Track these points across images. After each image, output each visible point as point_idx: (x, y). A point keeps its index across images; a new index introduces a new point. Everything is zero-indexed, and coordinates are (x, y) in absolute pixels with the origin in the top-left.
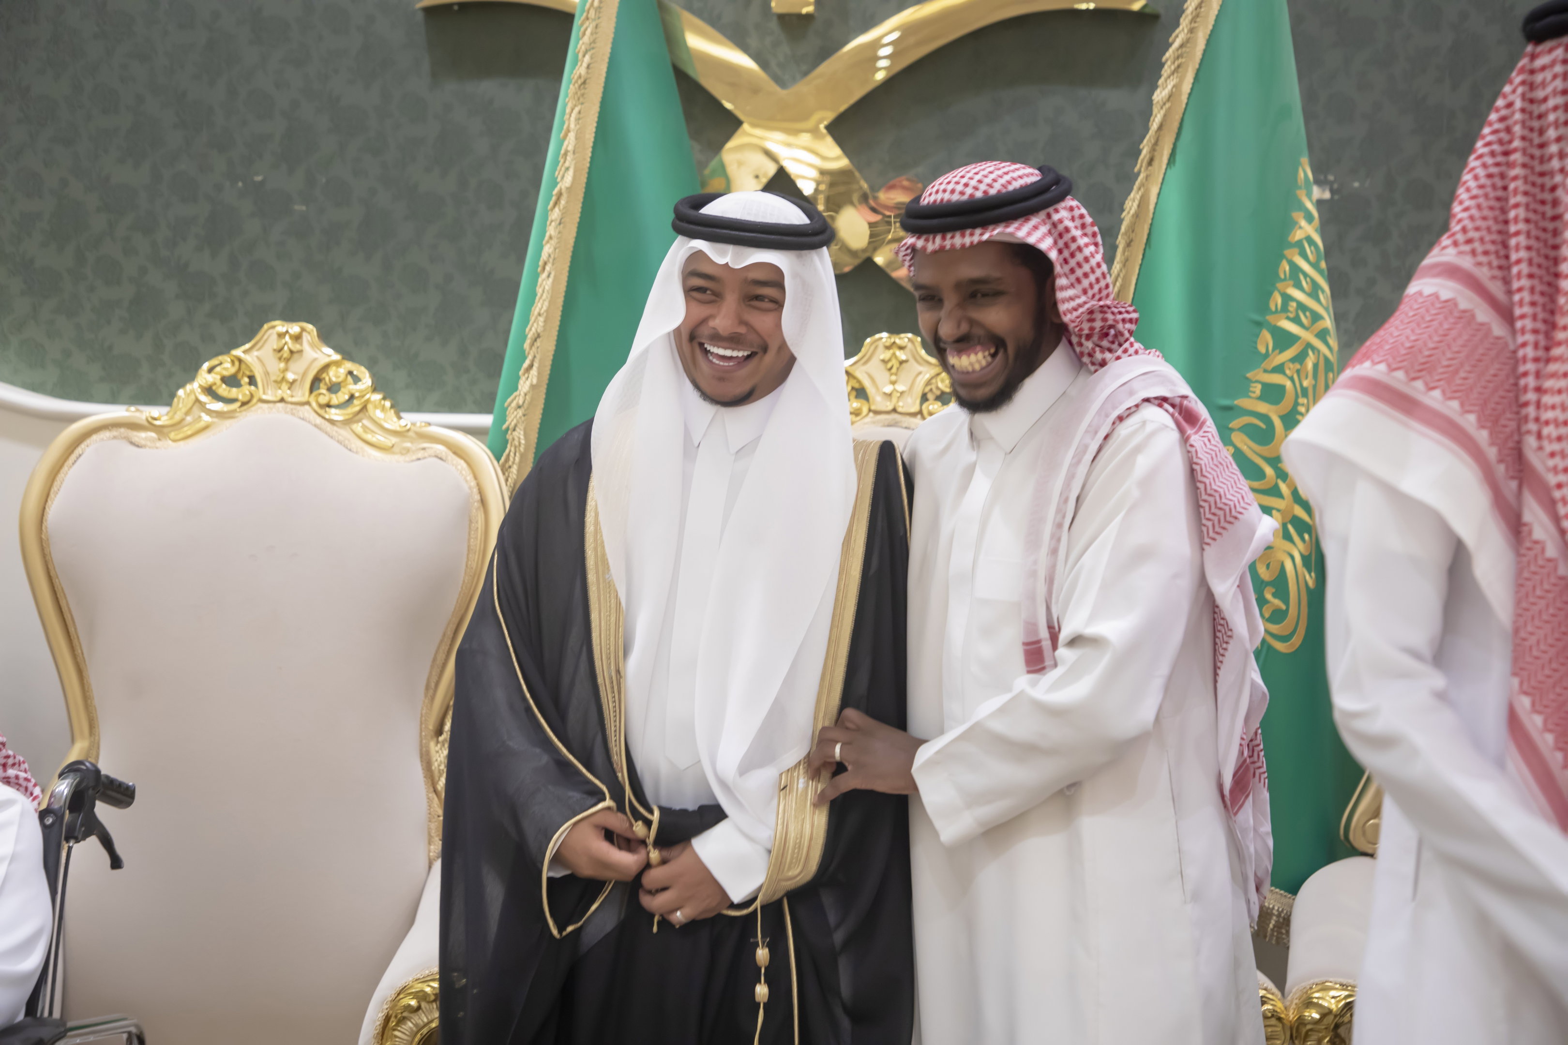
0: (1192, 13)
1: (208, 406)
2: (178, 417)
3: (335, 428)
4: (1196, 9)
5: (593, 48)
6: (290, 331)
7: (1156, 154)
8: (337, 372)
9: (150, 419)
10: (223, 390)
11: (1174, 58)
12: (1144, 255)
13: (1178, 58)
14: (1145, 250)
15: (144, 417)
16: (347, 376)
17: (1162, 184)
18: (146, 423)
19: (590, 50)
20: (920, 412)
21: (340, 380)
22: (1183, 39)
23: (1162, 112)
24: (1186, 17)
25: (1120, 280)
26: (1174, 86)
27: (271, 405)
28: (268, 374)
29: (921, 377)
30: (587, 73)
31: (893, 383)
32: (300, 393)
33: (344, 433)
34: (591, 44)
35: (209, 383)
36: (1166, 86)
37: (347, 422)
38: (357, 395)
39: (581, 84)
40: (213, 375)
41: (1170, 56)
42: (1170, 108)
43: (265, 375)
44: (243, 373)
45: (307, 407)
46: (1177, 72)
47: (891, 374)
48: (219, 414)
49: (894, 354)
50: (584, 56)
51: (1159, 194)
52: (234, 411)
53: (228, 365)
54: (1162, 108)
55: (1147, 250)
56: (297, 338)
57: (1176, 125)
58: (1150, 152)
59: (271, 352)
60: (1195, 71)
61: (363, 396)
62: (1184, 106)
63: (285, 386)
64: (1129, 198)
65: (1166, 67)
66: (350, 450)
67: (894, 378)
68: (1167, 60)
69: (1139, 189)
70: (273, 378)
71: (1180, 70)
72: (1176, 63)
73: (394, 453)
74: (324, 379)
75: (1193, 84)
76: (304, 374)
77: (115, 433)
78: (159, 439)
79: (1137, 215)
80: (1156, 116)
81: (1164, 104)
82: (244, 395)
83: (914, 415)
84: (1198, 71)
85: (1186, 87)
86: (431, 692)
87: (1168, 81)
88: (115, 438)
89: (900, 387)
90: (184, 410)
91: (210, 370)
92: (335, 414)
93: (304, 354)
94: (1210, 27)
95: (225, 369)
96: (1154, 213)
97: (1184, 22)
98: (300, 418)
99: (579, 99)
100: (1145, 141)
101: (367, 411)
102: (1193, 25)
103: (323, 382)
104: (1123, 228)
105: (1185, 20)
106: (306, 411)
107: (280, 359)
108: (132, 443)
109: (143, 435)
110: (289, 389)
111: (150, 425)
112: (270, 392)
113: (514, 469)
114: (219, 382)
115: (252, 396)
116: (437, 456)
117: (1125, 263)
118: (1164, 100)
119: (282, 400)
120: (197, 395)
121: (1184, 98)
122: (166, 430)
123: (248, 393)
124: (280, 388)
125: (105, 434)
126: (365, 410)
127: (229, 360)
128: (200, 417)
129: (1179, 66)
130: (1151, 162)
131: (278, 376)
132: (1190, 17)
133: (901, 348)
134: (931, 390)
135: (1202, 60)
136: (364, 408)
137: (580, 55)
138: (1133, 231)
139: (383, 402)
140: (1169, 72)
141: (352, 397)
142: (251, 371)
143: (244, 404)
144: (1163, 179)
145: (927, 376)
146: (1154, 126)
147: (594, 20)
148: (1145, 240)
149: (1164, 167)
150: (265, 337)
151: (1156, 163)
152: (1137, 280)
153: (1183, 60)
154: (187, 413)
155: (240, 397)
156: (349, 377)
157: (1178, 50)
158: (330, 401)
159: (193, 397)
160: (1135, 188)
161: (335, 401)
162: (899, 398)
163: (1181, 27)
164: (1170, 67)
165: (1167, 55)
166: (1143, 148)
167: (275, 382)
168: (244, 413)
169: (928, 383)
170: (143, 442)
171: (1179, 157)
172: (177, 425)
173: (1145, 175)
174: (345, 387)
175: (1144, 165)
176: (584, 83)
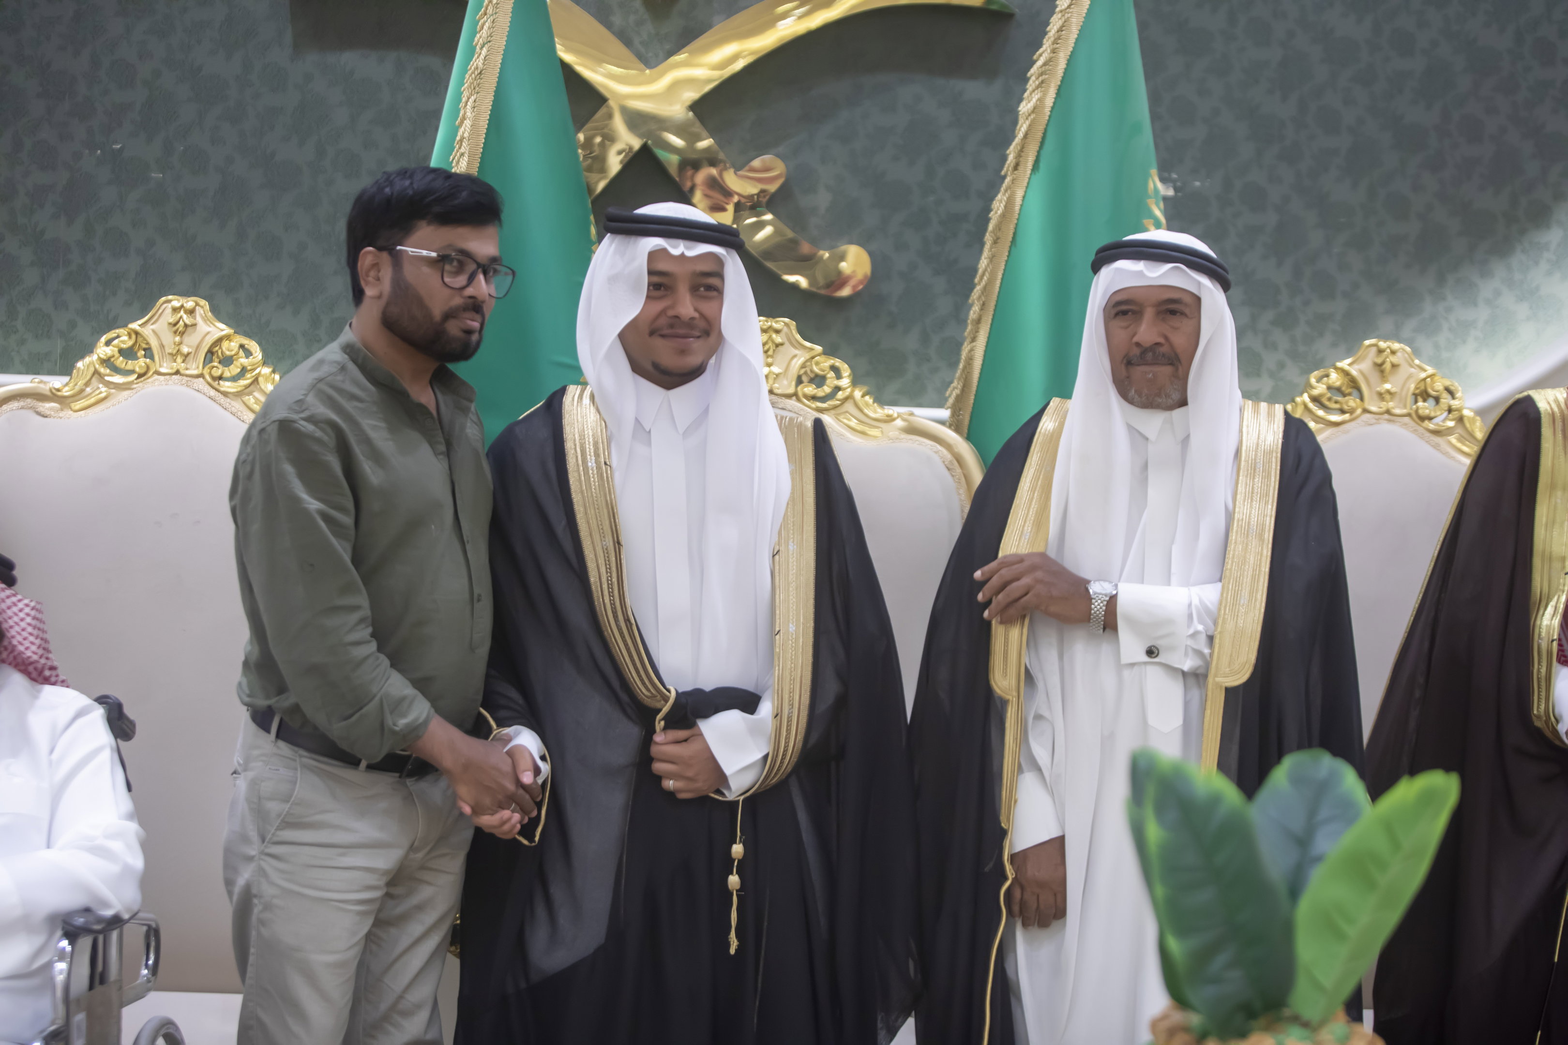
0: (1054, 35)
1: (107, 378)
2: (77, 388)
3: (228, 400)
4: (1058, 32)
5: (489, 42)
6: (185, 305)
7: (1021, 159)
8: (229, 345)
9: (54, 391)
10: (120, 362)
11: (1038, 74)
12: (1009, 252)
13: (1041, 74)
14: (1010, 247)
15: (48, 388)
16: (239, 349)
17: (1027, 187)
18: (49, 393)
19: (487, 43)
20: (795, 395)
21: (233, 353)
22: (1046, 58)
23: (1028, 123)
24: (1049, 38)
25: (987, 274)
26: (1039, 100)
27: (168, 377)
28: (163, 346)
29: (795, 360)
30: (484, 64)
31: (769, 365)
32: (194, 366)
33: (237, 405)
34: (488, 37)
35: (108, 355)
36: (1031, 100)
37: (239, 395)
38: (249, 368)
39: (478, 75)
40: (111, 347)
41: (1035, 72)
42: (1034, 119)
43: (161, 348)
44: (139, 345)
45: (201, 379)
46: (1042, 87)
47: (768, 357)
48: (119, 387)
49: (770, 337)
50: (481, 48)
51: (1024, 197)
52: (132, 383)
53: (125, 338)
54: (1027, 119)
55: (1013, 248)
56: (191, 312)
57: (1039, 135)
58: (1016, 158)
59: (166, 325)
60: (1057, 88)
61: (254, 370)
62: (1047, 118)
63: (179, 359)
64: (997, 198)
65: (1031, 82)
67: (770, 360)
68: (1032, 76)
69: (1006, 191)
70: (168, 350)
71: (1043, 85)
72: (1041, 79)
74: (217, 351)
75: (1056, 98)
76: (198, 347)
77: (21, 403)
78: (62, 410)
79: (1003, 216)
80: (1022, 126)
81: (1029, 115)
82: (140, 367)
83: (789, 396)
84: (1060, 86)
85: (1049, 101)
87: (1033, 95)
88: (22, 408)
89: (776, 369)
90: (84, 381)
91: (108, 343)
92: (226, 386)
93: (198, 327)
94: (1071, 49)
95: (123, 342)
96: (1019, 214)
97: (1047, 44)
98: (196, 390)
99: (474, 89)
100: (1012, 147)
101: (258, 383)
102: (1056, 46)
103: (216, 355)
104: (991, 227)
105: (1047, 41)
106: (200, 383)
107: (175, 332)
108: (39, 413)
109: (48, 405)
110: (184, 361)
111: (54, 396)
112: (165, 365)
114: (117, 354)
115: (148, 368)
117: (992, 259)
118: (1030, 111)
119: (177, 372)
120: (97, 366)
121: (1047, 111)
122: (68, 400)
123: (143, 364)
124: (175, 361)
125: (14, 405)
126: (256, 383)
127: (126, 333)
128: (98, 388)
129: (1042, 82)
130: (1016, 167)
131: (174, 348)
132: (1052, 39)
133: (777, 332)
134: (806, 373)
135: (1063, 77)
136: (256, 381)
137: (478, 48)
138: (1000, 229)
140: (1034, 86)
141: (244, 370)
142: (147, 343)
143: (140, 376)
144: (1028, 183)
145: (802, 360)
146: (1020, 135)
147: (492, 15)
148: (1011, 239)
149: (1029, 172)
150: (160, 311)
151: (1021, 168)
152: (1003, 275)
153: (1047, 76)
154: (87, 384)
155: (137, 369)
156: (241, 350)
157: (1041, 67)
158: (222, 374)
159: (92, 370)
160: (1002, 189)
161: (227, 374)
162: (775, 379)
163: (1044, 47)
164: (1034, 82)
165: (1032, 71)
166: (1010, 154)
167: (170, 354)
168: (140, 384)
169: (803, 366)
170: (48, 413)
171: (1042, 165)
172: (79, 394)
173: (1011, 179)
174: (237, 360)
175: (1010, 169)
176: (480, 73)
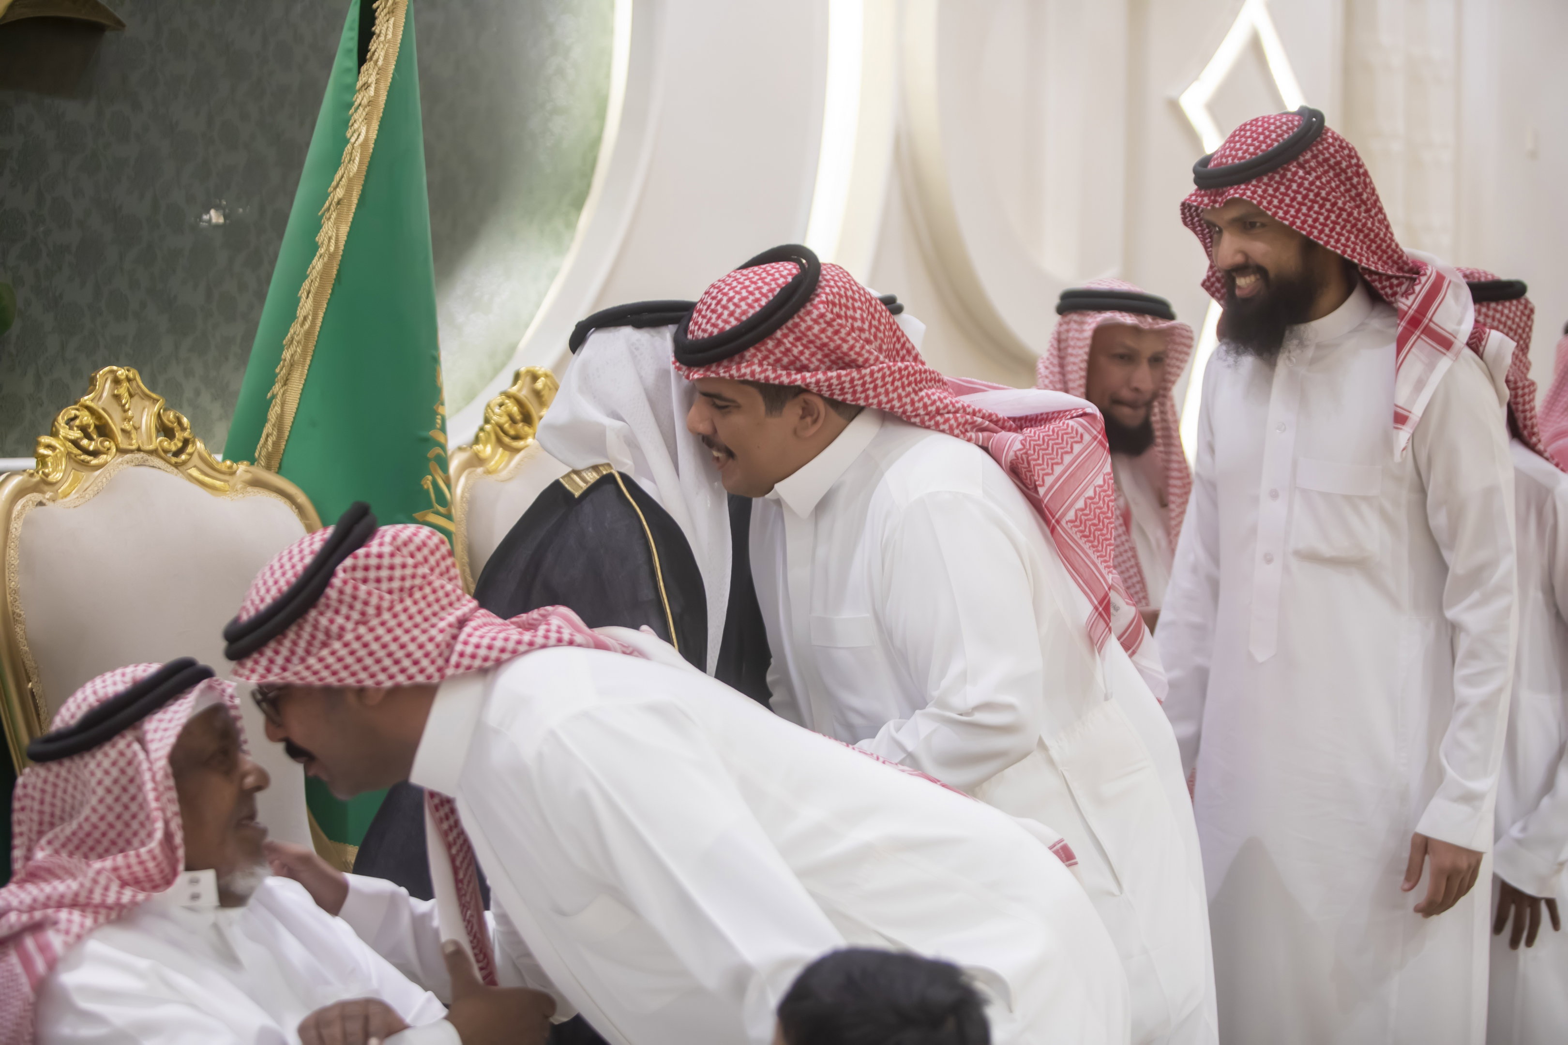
20: (156, 450)
60: (380, 119)
133: (128, 382)
162: (137, 434)
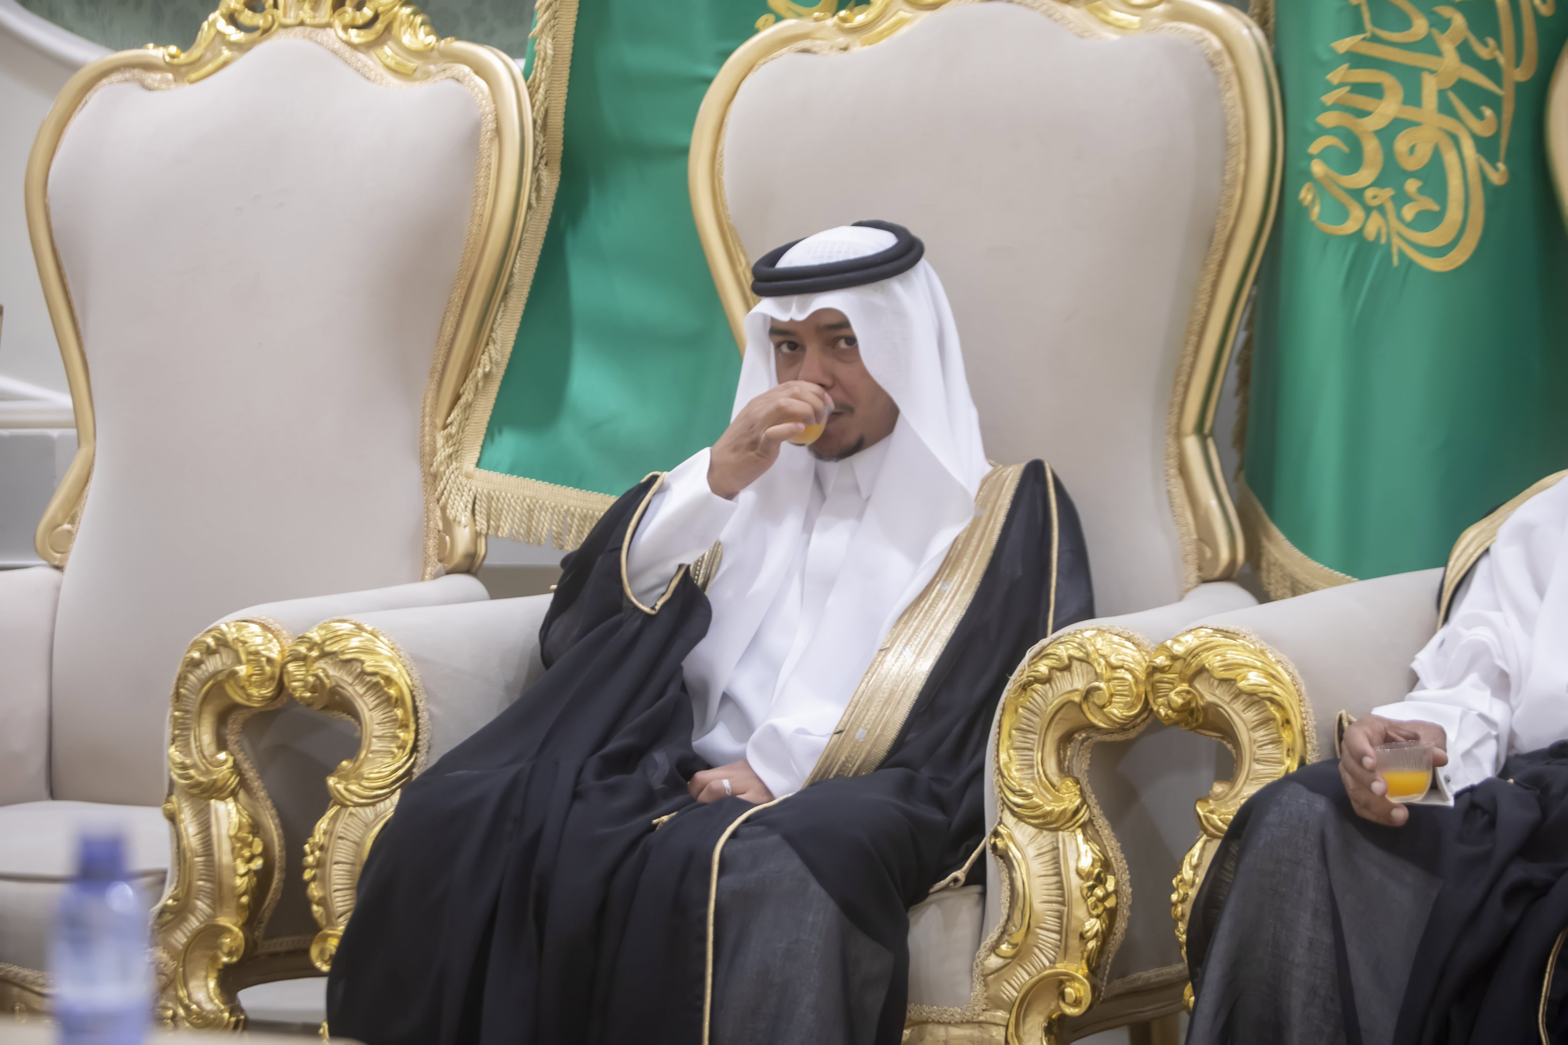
1: (229, 37)
2: (197, 54)
3: (355, 53)
9: (167, 58)
10: (246, 16)
15: (159, 55)
18: (162, 63)
27: (289, 30)
32: (322, 14)
33: (364, 58)
35: (231, 9)
37: (371, 46)
38: (380, 9)
45: (327, 29)
48: (240, 46)
52: (254, 41)
61: (389, 12)
63: (307, 6)
66: (368, 78)
73: (415, 80)
77: (128, 75)
78: (174, 81)
82: (266, 21)
86: (437, 376)
88: (126, 80)
90: (205, 46)
92: (358, 36)
98: (320, 44)
101: (392, 29)
106: (326, 33)
108: (142, 85)
109: (158, 76)
110: (312, 9)
111: (166, 64)
112: (290, 15)
113: (541, 91)
114: (240, 7)
116: (453, 78)
120: (221, 25)
122: (183, 70)
123: (269, 18)
124: (302, 9)
125: (115, 77)
126: (390, 29)
128: (221, 51)
136: (390, 27)
139: (412, 17)
141: (376, 14)
143: (264, 32)
154: (208, 48)
155: (261, 24)
158: (354, 19)
159: (215, 28)
161: (358, 20)
167: (299, 1)
168: (262, 43)
170: (156, 85)
172: (198, 61)
